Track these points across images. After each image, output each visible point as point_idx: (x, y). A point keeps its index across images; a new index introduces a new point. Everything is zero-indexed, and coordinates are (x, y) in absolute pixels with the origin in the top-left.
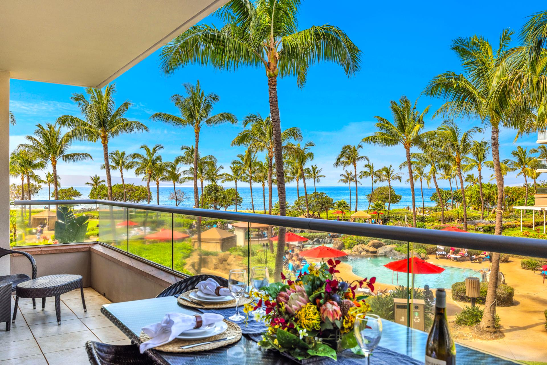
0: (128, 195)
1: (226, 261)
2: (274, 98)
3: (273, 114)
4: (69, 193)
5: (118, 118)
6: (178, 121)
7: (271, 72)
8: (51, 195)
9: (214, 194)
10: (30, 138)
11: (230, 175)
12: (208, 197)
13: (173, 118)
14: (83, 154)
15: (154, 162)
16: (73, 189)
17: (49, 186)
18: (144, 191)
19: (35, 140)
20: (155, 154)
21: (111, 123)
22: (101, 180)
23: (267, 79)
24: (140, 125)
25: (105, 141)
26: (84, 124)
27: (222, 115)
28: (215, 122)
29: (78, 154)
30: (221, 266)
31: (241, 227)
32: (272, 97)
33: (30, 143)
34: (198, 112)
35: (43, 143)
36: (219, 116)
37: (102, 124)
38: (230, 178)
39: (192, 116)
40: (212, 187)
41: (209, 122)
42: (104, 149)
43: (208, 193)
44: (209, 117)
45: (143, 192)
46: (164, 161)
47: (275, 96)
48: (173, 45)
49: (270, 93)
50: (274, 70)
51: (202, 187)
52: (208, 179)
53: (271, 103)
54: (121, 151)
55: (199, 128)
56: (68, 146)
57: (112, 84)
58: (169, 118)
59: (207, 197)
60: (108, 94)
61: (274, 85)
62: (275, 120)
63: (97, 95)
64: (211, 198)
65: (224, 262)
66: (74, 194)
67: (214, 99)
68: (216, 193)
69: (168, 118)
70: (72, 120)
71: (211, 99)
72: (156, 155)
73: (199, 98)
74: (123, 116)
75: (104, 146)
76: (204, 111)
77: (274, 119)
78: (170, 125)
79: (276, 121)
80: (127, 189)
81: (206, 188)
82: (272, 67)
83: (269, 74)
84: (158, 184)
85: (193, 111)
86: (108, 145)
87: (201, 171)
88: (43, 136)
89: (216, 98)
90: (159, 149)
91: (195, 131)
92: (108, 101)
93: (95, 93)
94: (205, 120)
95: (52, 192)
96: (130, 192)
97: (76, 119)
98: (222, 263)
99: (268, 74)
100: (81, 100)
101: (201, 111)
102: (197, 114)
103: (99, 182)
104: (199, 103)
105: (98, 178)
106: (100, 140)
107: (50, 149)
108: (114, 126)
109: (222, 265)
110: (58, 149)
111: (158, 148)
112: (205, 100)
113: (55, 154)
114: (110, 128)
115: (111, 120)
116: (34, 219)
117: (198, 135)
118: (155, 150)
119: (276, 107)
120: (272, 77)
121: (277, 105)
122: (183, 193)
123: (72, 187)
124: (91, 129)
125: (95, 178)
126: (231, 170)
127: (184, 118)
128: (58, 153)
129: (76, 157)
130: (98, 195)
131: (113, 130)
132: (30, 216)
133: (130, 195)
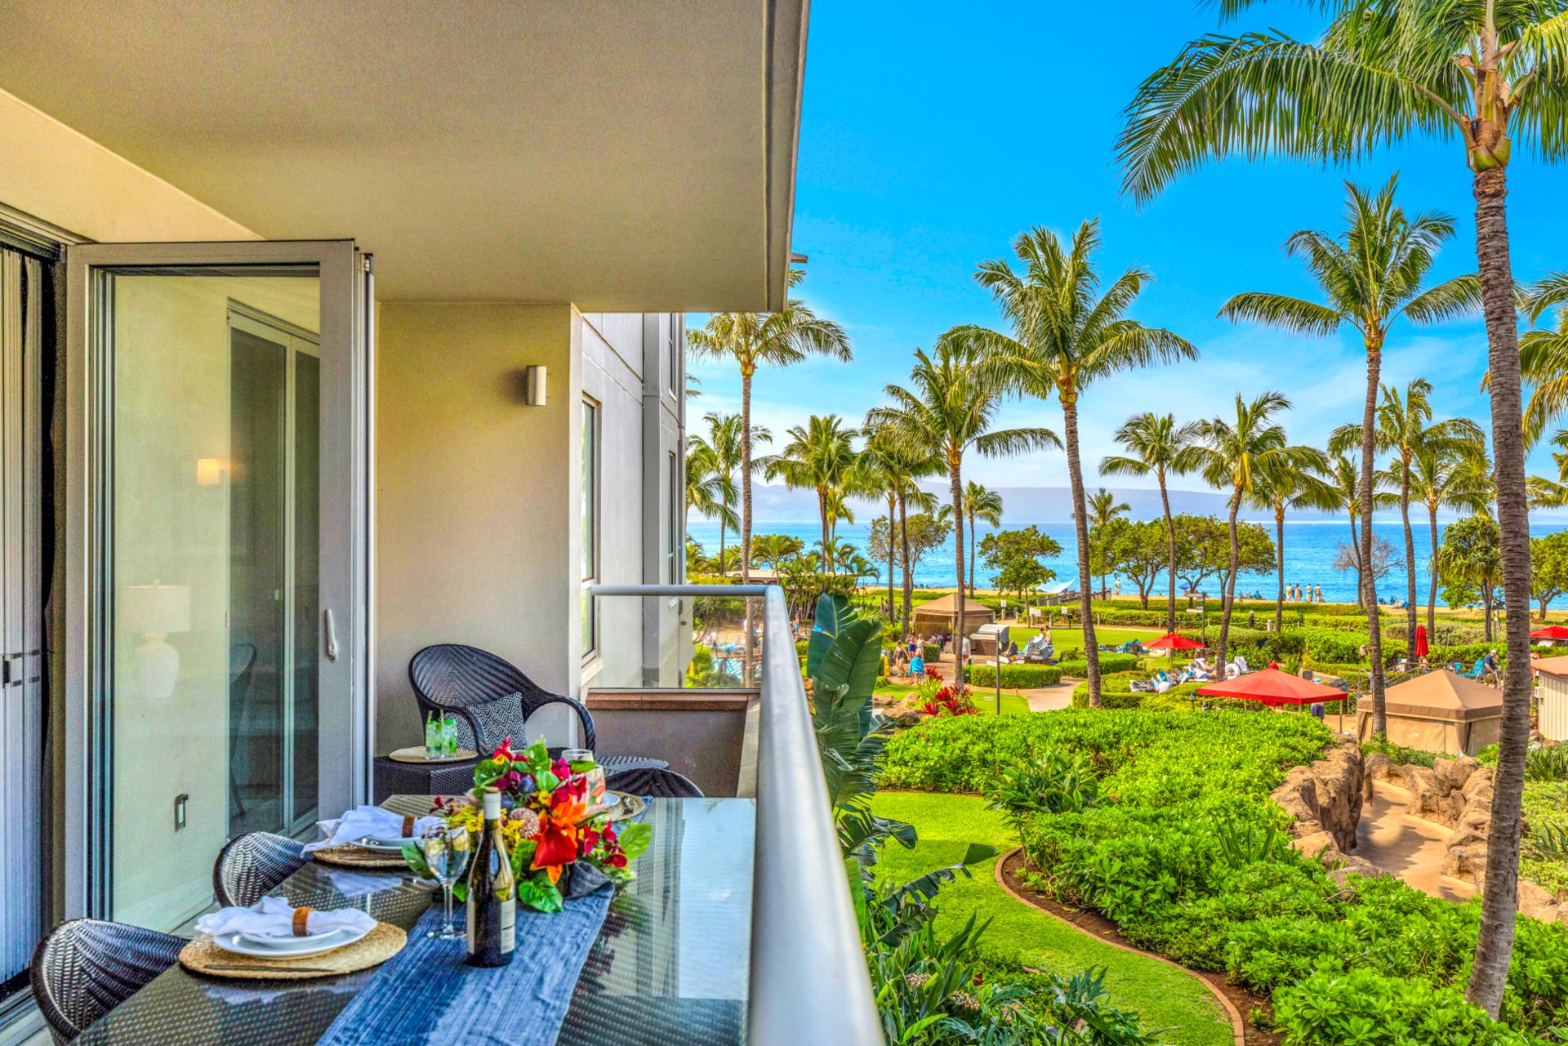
0: (1196, 552)
1: (1459, 788)
2: (1491, 239)
3: (1488, 295)
4: (1024, 546)
5: (1107, 323)
6: (1308, 315)
7: (1483, 155)
8: (978, 549)
9: (1479, 554)
10: (895, 391)
11: (1549, 486)
12: (1459, 562)
13: (1290, 306)
14: (1032, 432)
15: (1256, 446)
16: (1036, 532)
17: (972, 522)
18: (1250, 540)
19: (908, 395)
20: (1261, 421)
21: (1085, 336)
22: (1115, 503)
23: (1470, 176)
24: (1167, 340)
25: (1068, 393)
26: (1010, 346)
27: (1466, 282)
28: (1442, 310)
29: (1019, 433)
30: (1444, 804)
31: (1557, 672)
32: (1484, 238)
33: (897, 405)
34: (1378, 278)
35: (928, 406)
36: (1456, 287)
37: (1059, 343)
38: (1549, 494)
39: (1356, 296)
40: (1475, 528)
41: (1418, 308)
42: (1066, 419)
43: (1456, 550)
44: (1421, 291)
45: (1247, 544)
46: (1291, 443)
47: (1500, 233)
48: (1156, 112)
49: (1480, 225)
50: (1494, 145)
51: (1434, 528)
52: (1455, 500)
53: (1484, 256)
54: (1160, 415)
55: (1380, 334)
56: (991, 410)
57: (1089, 222)
58: (1276, 307)
59: (1453, 564)
60: (1077, 254)
61: (1495, 195)
62: (1494, 316)
63: (1048, 261)
64: (1469, 566)
65: (1454, 792)
66: (1038, 547)
67: (1436, 232)
68: (1487, 551)
69: (1272, 307)
70: (979, 337)
71: (1427, 232)
72: (1263, 425)
73: (1383, 232)
74: (1124, 315)
75: (1066, 409)
76: (1399, 275)
77: (1492, 313)
78: (1284, 328)
79: (1499, 319)
80: (1194, 532)
81: (1451, 529)
82: (1486, 135)
83: (1476, 160)
84: (1280, 518)
85: (1358, 276)
86: (1078, 404)
87: (1431, 473)
88: (929, 384)
89: (1444, 228)
90: (1274, 408)
91: (1368, 343)
92: (1078, 275)
93: (1040, 253)
94: (1406, 302)
95: (981, 541)
96: (1207, 543)
97: (989, 334)
98: (1448, 795)
99: (1472, 162)
100: (1003, 278)
101: (1387, 275)
102: (1373, 286)
103: (1114, 511)
104: (1383, 250)
105: (1109, 500)
106: (1055, 392)
107: (944, 421)
108: (1094, 348)
109: (1449, 800)
110: (964, 420)
111: (1269, 404)
112: (1404, 238)
113: (957, 434)
114: (1084, 355)
115: (1086, 329)
116: (921, 618)
117: (1379, 356)
118: (1259, 410)
119: (1499, 269)
120: (1487, 169)
121: (1506, 263)
122: (1386, 547)
123: (1034, 527)
124: (1027, 362)
125: (1099, 499)
126: (1554, 463)
127: (1330, 303)
128: (964, 430)
129: (1014, 440)
130: (1105, 549)
131: (1091, 359)
132: (908, 606)
133: (1204, 554)
